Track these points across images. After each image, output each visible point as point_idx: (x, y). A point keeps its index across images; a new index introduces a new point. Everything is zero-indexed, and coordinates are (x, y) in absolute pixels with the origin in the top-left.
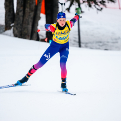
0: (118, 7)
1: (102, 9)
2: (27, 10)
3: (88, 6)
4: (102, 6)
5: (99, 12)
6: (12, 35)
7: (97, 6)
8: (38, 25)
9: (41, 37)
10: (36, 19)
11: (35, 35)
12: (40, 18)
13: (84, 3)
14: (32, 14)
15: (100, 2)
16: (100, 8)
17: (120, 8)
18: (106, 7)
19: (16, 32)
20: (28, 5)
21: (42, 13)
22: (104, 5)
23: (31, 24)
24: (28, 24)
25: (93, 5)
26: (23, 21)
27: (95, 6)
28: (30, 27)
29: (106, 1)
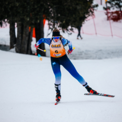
1: (71, 34)
2: (24, 35)
3: (62, 32)
4: (71, 32)
6: (15, 51)
7: (68, 32)
8: (31, 45)
9: (33, 53)
10: (30, 41)
11: (29, 51)
12: (32, 40)
14: (27, 38)
15: (70, 29)
17: (83, 33)
19: (17, 49)
20: (24, 33)
21: (34, 37)
22: (73, 31)
23: (26, 44)
25: (65, 31)
26: (21, 42)
28: (26, 46)
29: (74, 28)
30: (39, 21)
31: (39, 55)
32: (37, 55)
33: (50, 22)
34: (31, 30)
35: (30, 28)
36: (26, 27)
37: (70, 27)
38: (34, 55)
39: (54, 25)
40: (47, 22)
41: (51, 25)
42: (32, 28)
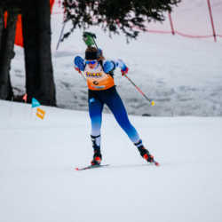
0: (170, 30)
1: (136, 33)
3: (108, 29)
4: (136, 29)
5: (132, 41)
7: (127, 29)
8: (9, 69)
9: (16, 93)
12: (13, 55)
13: (101, 24)
15: (133, 21)
16: (131, 33)
17: (173, 33)
18: (144, 30)
21: (18, 44)
22: (141, 26)
25: (118, 26)
27: (122, 28)
29: (145, 18)
31: (35, 101)
32: (29, 101)
34: (11, 23)
35: (6, 14)
37: (132, 14)
38: (19, 99)
39: (82, 7)
41: (74, 6)
42: (12, 15)
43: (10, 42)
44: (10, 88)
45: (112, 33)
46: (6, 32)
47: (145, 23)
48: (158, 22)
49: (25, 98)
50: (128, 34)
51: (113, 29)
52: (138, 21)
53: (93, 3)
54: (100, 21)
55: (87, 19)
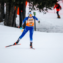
0: (54, 12)
1: (46, 13)
2: (11, 13)
3: (39, 11)
4: (46, 12)
5: (45, 14)
7: (44, 12)
8: (16, 20)
9: (17, 26)
10: (15, 17)
12: (17, 17)
13: (38, 10)
14: (13, 15)
15: (45, 10)
16: (45, 13)
18: (48, 12)
20: (11, 11)
21: (18, 14)
22: (47, 11)
23: (12, 19)
24: (11, 20)
25: (42, 11)
27: (43, 11)
29: (48, 9)
30: (22, 3)
31: (21, 28)
33: (30, 4)
34: (16, 9)
35: (15, 7)
36: (12, 7)
37: (45, 8)
38: (18, 27)
39: (33, 6)
40: (28, 4)
41: (31, 6)
42: (17, 7)
43: (16, 14)
44: (16, 25)
45: (40, 12)
46: (15, 11)
47: (48, 10)
48: (51, 10)
49: (19, 27)
50: (44, 13)
51: (40, 11)
52: (46, 10)
53: (36, 5)
54: (37, 9)
55: (34, 9)
